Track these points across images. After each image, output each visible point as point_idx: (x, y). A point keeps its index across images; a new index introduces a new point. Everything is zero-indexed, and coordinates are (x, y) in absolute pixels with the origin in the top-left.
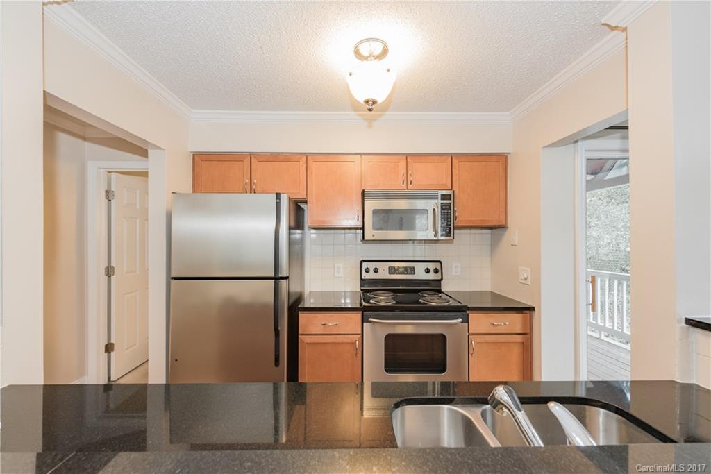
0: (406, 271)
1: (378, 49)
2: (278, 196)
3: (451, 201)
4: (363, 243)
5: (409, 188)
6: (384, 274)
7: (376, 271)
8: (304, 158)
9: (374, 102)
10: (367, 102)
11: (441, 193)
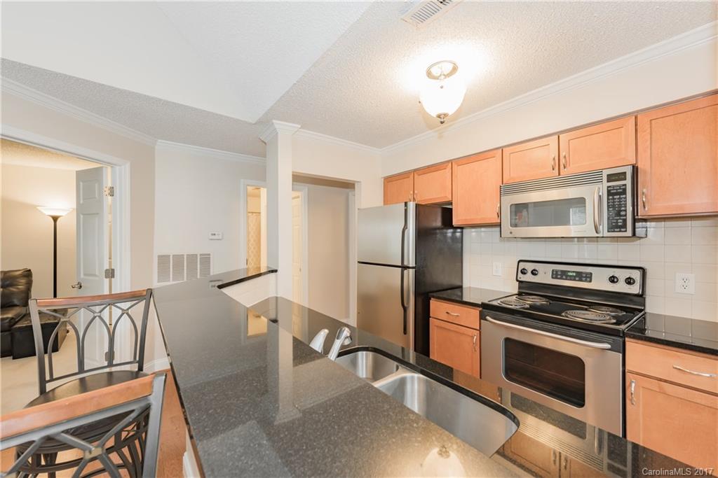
0: (580, 277)
1: (449, 67)
2: (406, 204)
3: (628, 182)
4: (501, 241)
5: (561, 173)
6: (545, 277)
7: (534, 273)
8: (450, 165)
9: (446, 115)
10: (439, 116)
11: (606, 173)
